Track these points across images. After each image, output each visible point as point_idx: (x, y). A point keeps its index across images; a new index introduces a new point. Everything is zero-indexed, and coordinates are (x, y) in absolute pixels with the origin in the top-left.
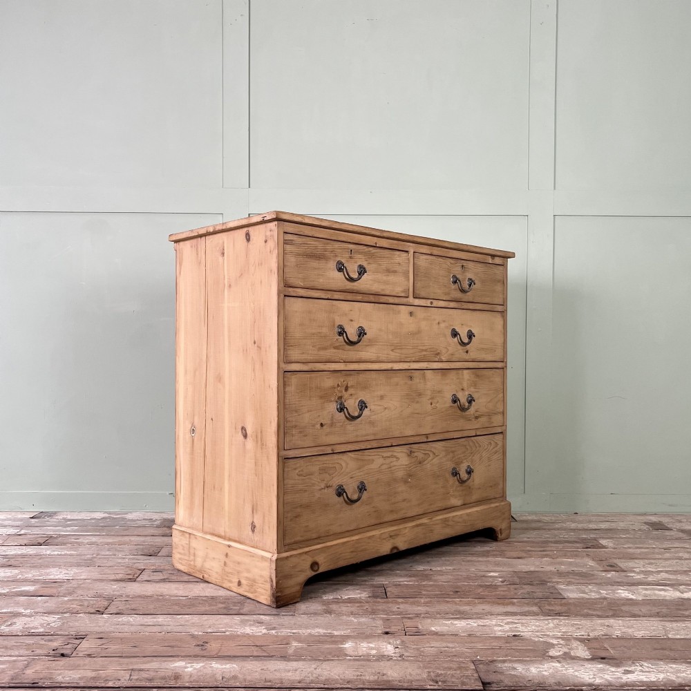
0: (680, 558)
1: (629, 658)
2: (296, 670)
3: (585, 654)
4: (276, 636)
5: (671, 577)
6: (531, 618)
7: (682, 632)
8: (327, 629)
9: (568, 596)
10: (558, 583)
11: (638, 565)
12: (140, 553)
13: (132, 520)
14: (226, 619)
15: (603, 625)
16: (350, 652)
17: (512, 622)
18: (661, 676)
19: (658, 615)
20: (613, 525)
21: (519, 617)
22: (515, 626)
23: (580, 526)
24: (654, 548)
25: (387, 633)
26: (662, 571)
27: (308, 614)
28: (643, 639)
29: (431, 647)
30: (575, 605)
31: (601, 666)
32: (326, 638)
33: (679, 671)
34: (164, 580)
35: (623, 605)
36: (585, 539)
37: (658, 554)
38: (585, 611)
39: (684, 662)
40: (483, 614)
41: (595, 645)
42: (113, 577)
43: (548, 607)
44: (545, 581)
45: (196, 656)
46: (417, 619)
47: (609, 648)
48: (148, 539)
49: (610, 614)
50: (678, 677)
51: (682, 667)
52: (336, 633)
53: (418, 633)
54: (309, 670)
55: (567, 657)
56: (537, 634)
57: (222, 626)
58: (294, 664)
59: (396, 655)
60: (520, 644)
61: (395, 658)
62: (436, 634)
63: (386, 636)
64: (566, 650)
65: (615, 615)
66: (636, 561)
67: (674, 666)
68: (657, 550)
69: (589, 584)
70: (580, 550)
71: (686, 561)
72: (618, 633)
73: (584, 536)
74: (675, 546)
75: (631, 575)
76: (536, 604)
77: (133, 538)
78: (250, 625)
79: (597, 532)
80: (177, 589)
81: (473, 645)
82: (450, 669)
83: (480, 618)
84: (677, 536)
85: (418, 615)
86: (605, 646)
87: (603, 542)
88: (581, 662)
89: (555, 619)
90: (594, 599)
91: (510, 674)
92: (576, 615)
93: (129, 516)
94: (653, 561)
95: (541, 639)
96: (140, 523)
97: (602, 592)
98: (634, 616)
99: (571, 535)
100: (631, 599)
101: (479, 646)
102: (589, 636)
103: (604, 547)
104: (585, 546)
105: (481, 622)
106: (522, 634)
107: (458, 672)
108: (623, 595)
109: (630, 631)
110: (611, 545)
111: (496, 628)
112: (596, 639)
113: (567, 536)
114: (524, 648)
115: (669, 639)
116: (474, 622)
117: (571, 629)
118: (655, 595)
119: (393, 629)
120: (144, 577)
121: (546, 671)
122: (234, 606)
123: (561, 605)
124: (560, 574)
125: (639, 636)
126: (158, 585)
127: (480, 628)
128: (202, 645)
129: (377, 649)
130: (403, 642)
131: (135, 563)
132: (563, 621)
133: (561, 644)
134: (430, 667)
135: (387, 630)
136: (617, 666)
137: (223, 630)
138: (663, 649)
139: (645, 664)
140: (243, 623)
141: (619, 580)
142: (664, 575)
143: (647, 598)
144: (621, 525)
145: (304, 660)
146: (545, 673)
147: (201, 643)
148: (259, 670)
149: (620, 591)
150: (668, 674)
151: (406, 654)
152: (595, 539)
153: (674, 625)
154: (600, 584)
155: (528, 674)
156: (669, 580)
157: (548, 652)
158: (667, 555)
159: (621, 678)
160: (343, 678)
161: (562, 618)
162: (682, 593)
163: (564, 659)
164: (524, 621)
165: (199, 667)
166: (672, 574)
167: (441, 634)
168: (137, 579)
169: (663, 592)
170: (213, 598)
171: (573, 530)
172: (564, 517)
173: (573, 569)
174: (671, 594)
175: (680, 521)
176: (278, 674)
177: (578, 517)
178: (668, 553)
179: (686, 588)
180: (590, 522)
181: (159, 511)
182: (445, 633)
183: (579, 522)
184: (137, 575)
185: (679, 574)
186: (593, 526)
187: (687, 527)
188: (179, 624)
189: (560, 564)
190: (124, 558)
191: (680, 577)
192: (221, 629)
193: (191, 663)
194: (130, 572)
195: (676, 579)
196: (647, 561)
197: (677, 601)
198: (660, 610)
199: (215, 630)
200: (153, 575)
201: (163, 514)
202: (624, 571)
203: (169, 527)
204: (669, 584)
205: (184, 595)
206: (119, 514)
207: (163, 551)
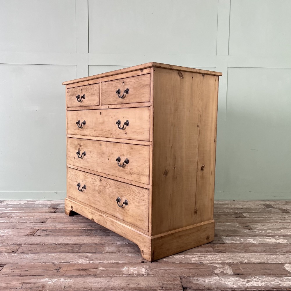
0: (277, 223)
1: (250, 274)
2: (99, 282)
3: (230, 272)
4: (93, 264)
5: (273, 232)
6: (209, 253)
7: (275, 260)
8: (116, 260)
9: (226, 242)
10: (223, 235)
11: (259, 226)
12: (38, 221)
13: (38, 205)
14: (71, 255)
15: (240, 257)
16: (125, 272)
17: (200, 256)
18: (264, 283)
19: (265, 251)
20: (250, 206)
21: (203, 253)
22: (201, 258)
23: (235, 206)
24: (266, 217)
25: (143, 262)
26: (268, 229)
27: (109, 252)
28: (257, 264)
29: (162, 269)
30: (229, 247)
31: (237, 278)
32: (115, 265)
33: (272, 281)
34: (46, 235)
35: (250, 246)
36: (237, 213)
37: (268, 220)
38: (233, 250)
39: (274, 276)
41: (236, 267)
42: (23, 234)
43: (217, 248)
44: (217, 235)
45: (54, 275)
47: (241, 269)
48: (43, 214)
49: (244, 251)
50: (271, 284)
51: (273, 279)
52: (120, 262)
53: (157, 262)
54: (105, 282)
55: (223, 274)
56: (211, 262)
57: (69, 259)
58: (99, 279)
59: (146, 274)
60: (202, 267)
62: (165, 262)
63: (142, 264)
64: (222, 270)
65: (246, 252)
66: (258, 224)
67: (270, 278)
68: (267, 218)
69: (236, 236)
70: (234, 218)
71: (280, 224)
72: (246, 261)
73: (237, 212)
74: (275, 216)
75: (255, 231)
76: (211, 247)
77: (36, 214)
78: (82, 259)
79: (242, 209)
80: (52, 239)
81: (181, 268)
82: (169, 281)
83: (186, 254)
84: (277, 211)
86: (240, 267)
87: (244, 214)
88: (228, 277)
89: (219, 254)
90: (238, 244)
91: (196, 283)
92: (229, 252)
93: (37, 203)
94: (265, 224)
95: (212, 265)
96: (41, 206)
97: (241, 239)
98: (254, 252)
99: (231, 211)
100: (254, 243)
101: (184, 268)
102: (233, 262)
103: (245, 217)
104: (236, 217)
105: (186, 256)
106: (204, 262)
107: (173, 283)
108: (250, 241)
109: (252, 259)
110: (248, 216)
111: (193, 259)
112: (236, 264)
113: (229, 212)
114: (204, 269)
115: (269, 264)
116: (183, 256)
117: (226, 259)
118: (264, 241)
120: (38, 234)
121: (212, 281)
122: (77, 248)
123: (223, 247)
124: (224, 231)
125: (256, 263)
126: (43, 238)
127: (186, 259)
128: (58, 269)
129: (138, 271)
130: (150, 267)
131: (35, 227)
132: (223, 255)
133: (220, 267)
134: (160, 280)
136: (244, 278)
137: (69, 261)
138: (266, 269)
139: (257, 277)
140: (79, 257)
141: (249, 234)
142: (269, 231)
143: (261, 243)
144: (253, 206)
145: (104, 277)
146: (212, 282)
147: (58, 268)
148: (82, 282)
149: (249, 239)
150: (267, 282)
151: (150, 273)
152: (241, 213)
153: (272, 257)
154: (241, 236)
155: (204, 283)
156: (271, 233)
157: (214, 271)
158: (272, 221)
159: (246, 285)
160: (120, 286)
161: (222, 253)
162: (276, 240)
163: (221, 275)
164: (205, 255)
165: (55, 281)
166: (273, 230)
167: (167, 262)
168: (34, 235)
169: (268, 239)
170: (67, 244)
171: (232, 208)
172: (228, 202)
173: (230, 228)
174: (271, 240)
175: (278, 204)
176: (90, 284)
177: (235, 202)
178: (272, 220)
179: (278, 237)
180: (240, 204)
181: (50, 200)
182: (169, 262)
183: (235, 205)
184: (35, 233)
185: (276, 230)
186: (241, 206)
187: (281, 207)
188: (49, 258)
189: (225, 226)
190: (30, 224)
191: (276, 232)
192: (68, 260)
193: (51, 279)
194: (32, 231)
195: (274, 233)
196: (262, 224)
197: (274, 244)
198: (266, 249)
199: (65, 261)
200: (42, 233)
201: (52, 201)
202: (252, 229)
203: (53, 208)
204: (271, 235)
205: (54, 243)
206: (32, 202)
207: (49, 220)
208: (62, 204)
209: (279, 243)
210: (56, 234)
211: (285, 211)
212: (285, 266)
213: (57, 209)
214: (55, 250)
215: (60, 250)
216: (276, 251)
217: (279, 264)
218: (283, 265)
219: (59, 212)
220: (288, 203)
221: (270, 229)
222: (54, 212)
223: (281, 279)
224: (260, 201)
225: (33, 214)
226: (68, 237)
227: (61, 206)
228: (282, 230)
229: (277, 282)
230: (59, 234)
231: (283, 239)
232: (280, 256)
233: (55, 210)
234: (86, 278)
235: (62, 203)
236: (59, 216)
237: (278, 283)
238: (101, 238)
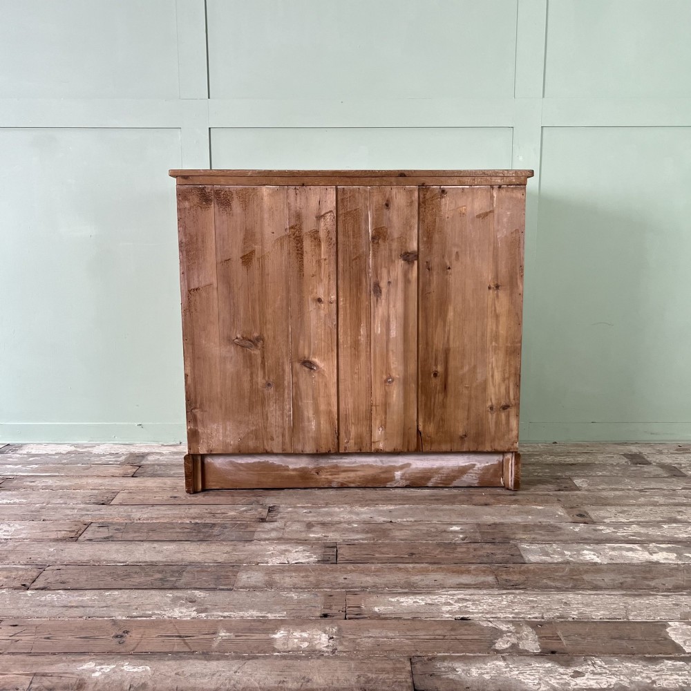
0: (655, 504)
1: (582, 652)
2: (214, 675)
3: (533, 647)
4: (205, 622)
5: (643, 531)
6: (485, 592)
7: (645, 612)
8: (261, 610)
9: (529, 560)
10: (522, 540)
11: (610, 514)
12: (93, 500)
13: (98, 455)
14: (156, 596)
15: (560, 601)
16: (278, 645)
17: (463, 599)
18: (614, 680)
19: (621, 586)
20: (591, 459)
21: (471, 591)
22: (465, 604)
23: (557, 459)
24: (630, 490)
25: (325, 616)
26: (633, 523)
27: (246, 588)
28: (601, 623)
29: (369, 636)
30: (534, 572)
31: (550, 665)
32: (258, 624)
33: (633, 673)
34: (107, 539)
35: (586, 572)
36: (559, 478)
37: (633, 498)
38: (545, 581)
39: (641, 659)
40: (433, 587)
41: (547, 632)
42: (53, 536)
43: (505, 577)
44: (507, 538)
45: (110, 653)
46: (362, 595)
47: (561, 637)
48: (106, 481)
49: (570, 586)
50: (631, 682)
51: (637, 666)
52: (270, 616)
53: (359, 616)
54: (229, 674)
55: (516, 652)
56: (488, 616)
57: (150, 606)
58: (214, 665)
59: (329, 650)
60: (466, 632)
61: (327, 654)
62: (379, 617)
63: (323, 620)
64: (514, 640)
65: (575, 588)
66: (609, 508)
67: (630, 665)
68: (631, 493)
69: (554, 542)
70: (551, 493)
71: (661, 508)
72: (574, 614)
73: (559, 474)
74: (651, 487)
75: (600, 528)
76: (492, 572)
77: (90, 481)
78: (182, 605)
79: (573, 467)
80: (118, 551)
81: (415, 633)
82: (383, 670)
83: (429, 593)
84: (657, 473)
85: (364, 589)
86: (559, 633)
87: (578, 482)
88: (528, 660)
89: (510, 593)
90: (557, 563)
91: (448, 679)
92: (534, 588)
93: (96, 450)
94: (625, 508)
95: (490, 625)
96: (104, 459)
97: (566, 552)
98: (596, 588)
99: (546, 473)
100: (595, 564)
101: (422, 634)
102: (543, 618)
103: (578, 489)
104: (557, 488)
105: (429, 599)
106: (471, 616)
107: (391, 676)
108: (588, 558)
109: (588, 610)
110: (585, 486)
111: (445, 608)
112: (550, 622)
113: (540, 474)
114: (470, 637)
115: (629, 623)
116: (422, 600)
117: (525, 608)
118: (622, 557)
119: (334, 610)
120: (88, 535)
121: (487, 673)
122: (172, 576)
123: (520, 573)
124: (526, 528)
125: (597, 619)
126: (98, 546)
127: (428, 607)
128: (121, 636)
129: (310, 640)
130: (340, 630)
131: (83, 515)
132: (519, 596)
133: (511, 632)
134: (361, 669)
135: (327, 611)
136: (567, 664)
137: (150, 613)
138: (621, 638)
139: (598, 662)
140: (175, 601)
141: (586, 536)
142: (635, 528)
143: (614, 562)
144: (600, 458)
145: (227, 658)
146: (487, 677)
147: (121, 633)
148: (173, 674)
149: (585, 552)
150: (622, 677)
151: (340, 648)
152: (570, 478)
153: (638, 601)
154: (565, 542)
155: (467, 678)
156: (639, 534)
157: (495, 643)
158: (643, 499)
159: (569, 684)
160: (263, 685)
161: (517, 592)
162: (651, 554)
163: (511, 654)
164: (476, 597)
165: (108, 670)
166: (643, 527)
167: (383, 616)
168: (80, 538)
169: (631, 552)
170: (152, 565)
171: (549, 465)
172: (541, 447)
173: (540, 520)
174: (639, 555)
175: (661, 452)
176: (192, 680)
177: (558, 449)
178: (643, 496)
179: (657, 547)
180: (568, 454)
181: (127, 443)
182: (388, 616)
183: (558, 454)
184: (80, 532)
185: (652, 526)
186: (569, 460)
187: (667, 460)
188: (104, 605)
189: (528, 513)
190: (74, 509)
191: (652, 531)
192: (149, 610)
193: (101, 664)
194: (74, 528)
195: (647, 535)
196: (619, 509)
197: (645, 566)
198: (624, 579)
199: (141, 613)
200: (98, 532)
201: (131, 447)
202: (594, 523)
203: (132, 465)
204: (639, 541)
205: (122, 560)
206: (86, 447)
207: (117, 497)
208: (153, 453)
209: (657, 563)
210: (130, 536)
211: (675, 472)
212: (668, 630)
213: (140, 467)
214: (122, 580)
215: (132, 580)
216: (648, 585)
217: (654, 624)
218: (664, 625)
219: (145, 474)
220: (684, 450)
221: (638, 523)
222: (133, 476)
223: (658, 668)
224: (615, 444)
225: (84, 481)
226: (155, 545)
227: (151, 458)
228: (665, 526)
229: (647, 677)
230: (137, 534)
231: (668, 550)
232: (659, 600)
233: (134, 470)
234: (184, 663)
235: (154, 451)
236: (143, 485)
237: (650, 678)
238: (231, 547)
